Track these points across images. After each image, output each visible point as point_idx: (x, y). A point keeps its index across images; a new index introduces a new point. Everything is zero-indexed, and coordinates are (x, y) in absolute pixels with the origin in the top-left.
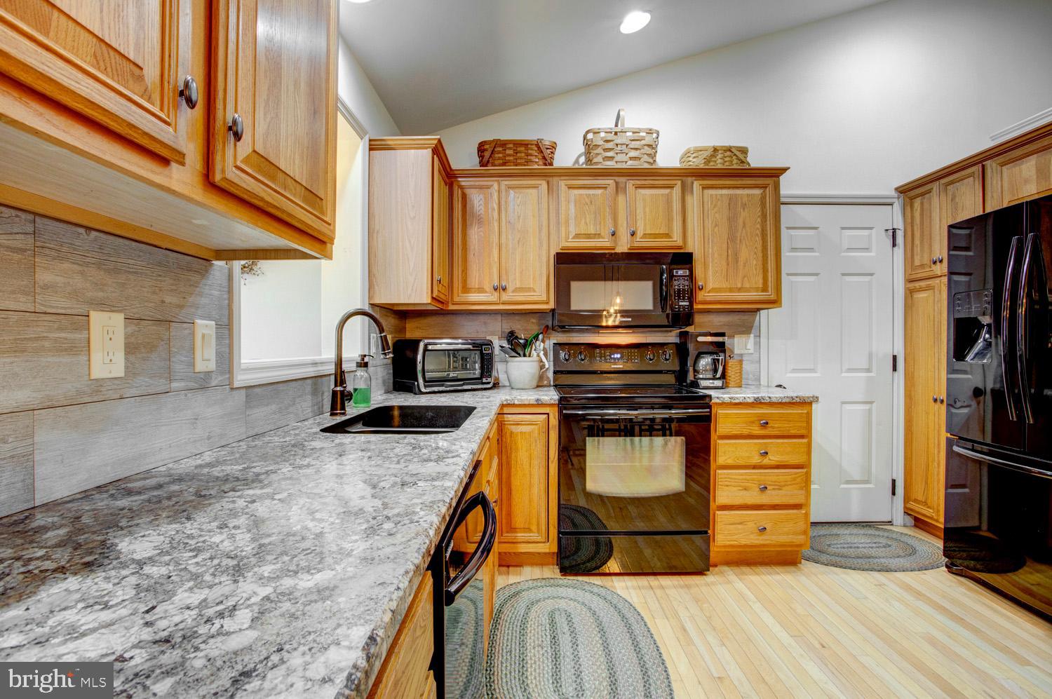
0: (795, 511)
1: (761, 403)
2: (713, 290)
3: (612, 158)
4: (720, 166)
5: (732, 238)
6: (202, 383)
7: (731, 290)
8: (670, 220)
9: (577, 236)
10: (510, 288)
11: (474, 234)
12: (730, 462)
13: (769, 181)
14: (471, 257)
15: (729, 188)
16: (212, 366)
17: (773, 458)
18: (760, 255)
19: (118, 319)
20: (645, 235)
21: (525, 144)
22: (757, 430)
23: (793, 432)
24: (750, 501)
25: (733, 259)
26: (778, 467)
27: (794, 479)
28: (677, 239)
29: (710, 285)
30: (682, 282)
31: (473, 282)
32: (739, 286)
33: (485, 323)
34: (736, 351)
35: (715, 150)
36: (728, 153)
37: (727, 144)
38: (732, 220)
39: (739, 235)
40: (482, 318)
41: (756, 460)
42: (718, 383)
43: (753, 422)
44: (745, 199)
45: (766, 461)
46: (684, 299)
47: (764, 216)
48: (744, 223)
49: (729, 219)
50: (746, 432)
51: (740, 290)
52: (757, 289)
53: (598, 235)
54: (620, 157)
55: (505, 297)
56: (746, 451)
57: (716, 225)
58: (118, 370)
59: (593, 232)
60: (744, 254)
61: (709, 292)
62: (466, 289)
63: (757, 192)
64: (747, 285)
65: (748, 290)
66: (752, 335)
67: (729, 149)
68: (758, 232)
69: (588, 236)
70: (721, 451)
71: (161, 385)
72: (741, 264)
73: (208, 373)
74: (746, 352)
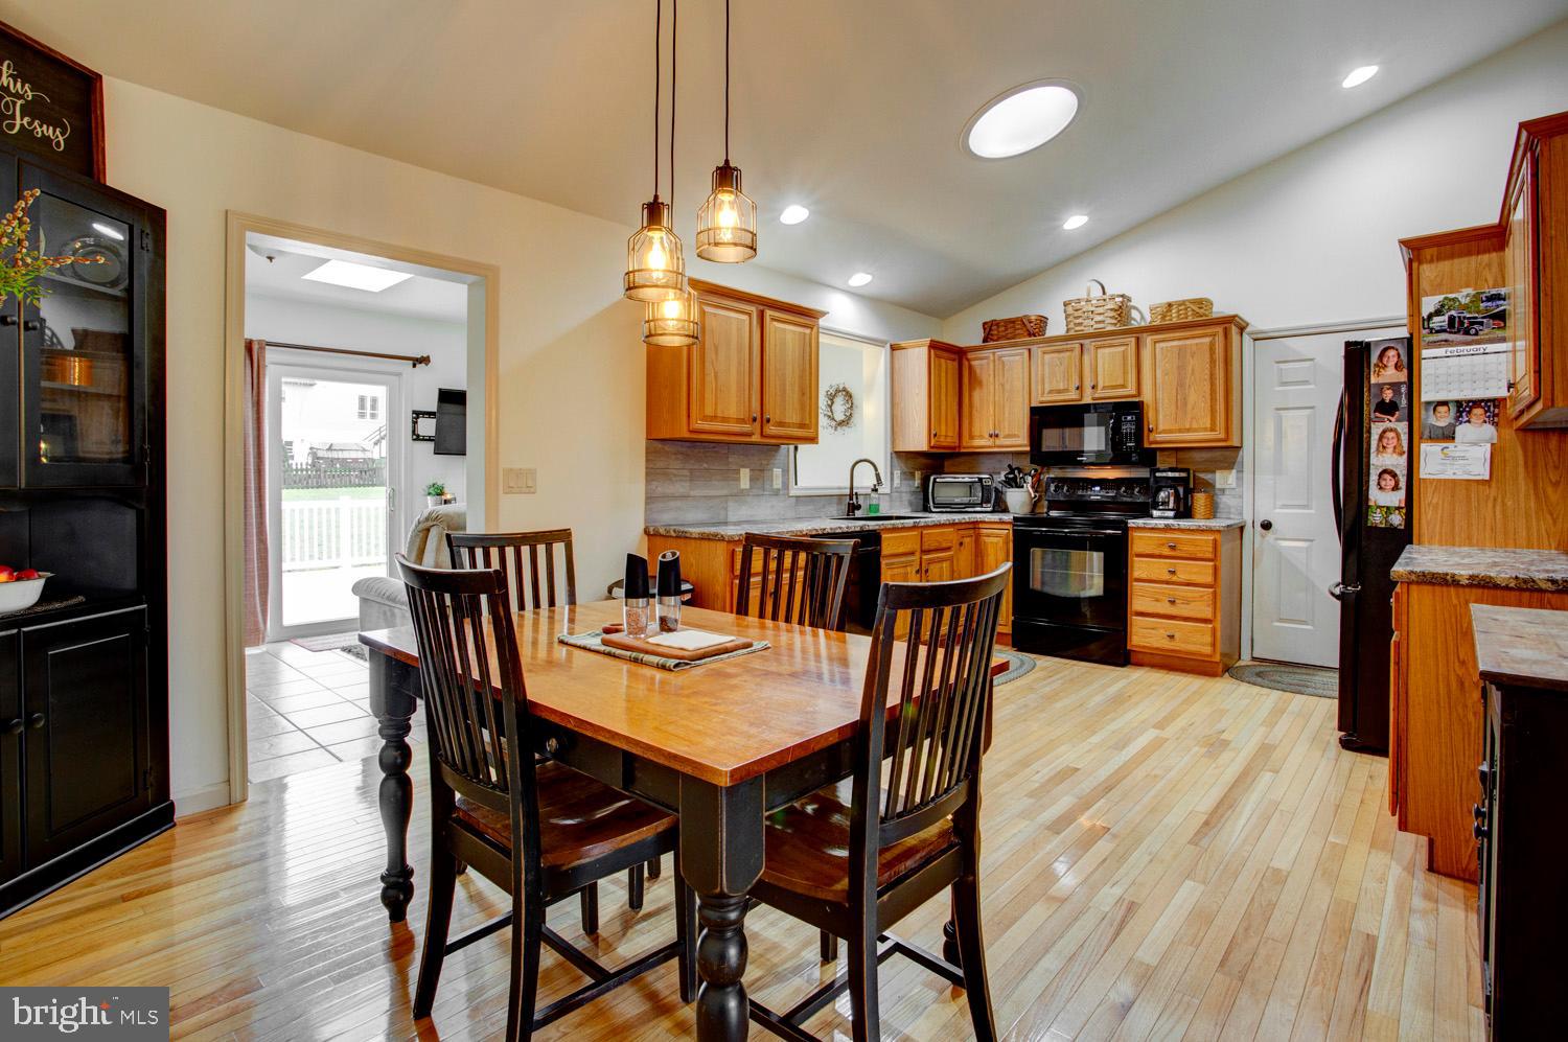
0: (1203, 625)
1: (1171, 529)
2: (1164, 431)
3: (1080, 324)
4: (1174, 320)
5: (1181, 385)
6: (776, 493)
7: (1180, 431)
8: (1125, 373)
9: (1051, 392)
10: (1001, 435)
11: (976, 394)
12: (1144, 576)
13: (1220, 330)
14: (974, 412)
15: (1180, 339)
16: (780, 486)
17: (1182, 576)
18: (1208, 397)
19: (748, 470)
20: (1104, 388)
21: (1012, 321)
22: (1166, 551)
23: (1200, 555)
24: (1162, 611)
25: (1181, 404)
26: (1188, 585)
27: (1201, 597)
28: (1131, 389)
29: (1161, 427)
30: (1129, 426)
31: (976, 432)
32: (1188, 427)
33: (1000, 461)
34: (1218, 486)
35: (1170, 305)
36: (1183, 307)
37: (1180, 298)
38: (1181, 368)
39: (1187, 381)
40: (999, 457)
41: (1167, 577)
42: (1171, 514)
43: (1163, 545)
44: (1194, 348)
45: (1175, 578)
46: (1131, 439)
47: (1213, 361)
48: (1193, 370)
49: (1179, 367)
50: (1157, 552)
51: (1188, 430)
52: (1205, 429)
53: (1066, 390)
54: (1086, 322)
55: (998, 442)
56: (1158, 568)
57: (1167, 374)
58: (748, 487)
59: (1062, 388)
60: (1192, 398)
61: (1160, 433)
62: (972, 437)
63: (1207, 340)
64: (1195, 426)
65: (1195, 430)
66: (1234, 471)
67: (1183, 303)
68: (1207, 377)
69: (1059, 392)
70: (1136, 565)
71: (761, 493)
72: (1189, 407)
73: (779, 490)
74: (1228, 487)
